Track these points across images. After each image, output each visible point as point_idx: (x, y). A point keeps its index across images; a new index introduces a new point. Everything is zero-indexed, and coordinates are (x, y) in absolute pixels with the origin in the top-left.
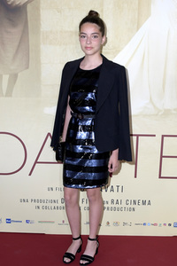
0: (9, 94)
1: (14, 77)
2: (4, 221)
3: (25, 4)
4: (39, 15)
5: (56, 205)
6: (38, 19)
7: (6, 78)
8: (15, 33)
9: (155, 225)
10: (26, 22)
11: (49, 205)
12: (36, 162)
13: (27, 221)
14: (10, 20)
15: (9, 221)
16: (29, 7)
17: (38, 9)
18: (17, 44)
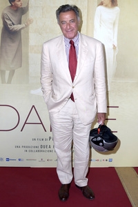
0: (9, 82)
1: (12, 72)
2: (5, 160)
3: (20, 30)
4: (28, 36)
5: (37, 149)
6: (27, 38)
7: (7, 73)
8: (14, 46)
9: (98, 160)
10: (21, 40)
11: (33, 149)
12: (25, 123)
13: (19, 160)
14: (11, 38)
15: (8, 160)
16: (22, 31)
17: (28, 33)
18: (14, 53)
